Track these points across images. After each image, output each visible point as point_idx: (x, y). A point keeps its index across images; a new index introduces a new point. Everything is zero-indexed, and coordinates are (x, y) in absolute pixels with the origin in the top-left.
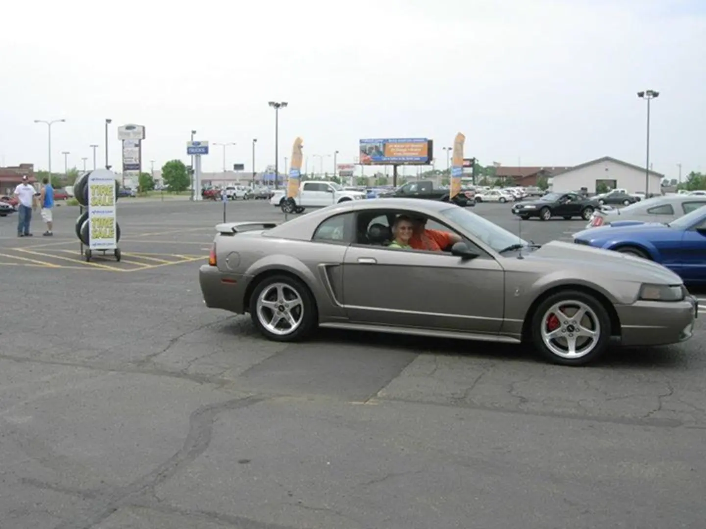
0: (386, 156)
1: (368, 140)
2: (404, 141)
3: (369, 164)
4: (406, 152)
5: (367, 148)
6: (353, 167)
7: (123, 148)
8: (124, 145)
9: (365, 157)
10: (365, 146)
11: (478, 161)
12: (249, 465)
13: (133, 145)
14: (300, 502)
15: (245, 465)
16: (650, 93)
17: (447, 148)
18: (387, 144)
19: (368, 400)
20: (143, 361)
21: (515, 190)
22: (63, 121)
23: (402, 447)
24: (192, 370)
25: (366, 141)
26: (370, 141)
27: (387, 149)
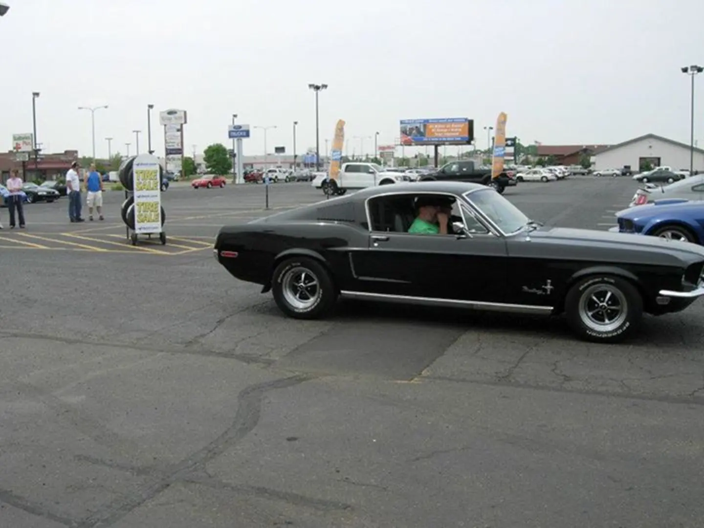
0: (427, 135)
1: (409, 120)
2: (445, 121)
3: (410, 145)
4: (447, 132)
5: (408, 129)
6: (393, 148)
7: (166, 133)
8: (167, 130)
9: (406, 137)
10: (405, 128)
11: (519, 140)
12: (297, 442)
13: (175, 130)
14: (347, 478)
15: (293, 442)
16: (694, 68)
17: (488, 128)
18: (428, 124)
19: (412, 379)
20: (190, 342)
21: (556, 169)
22: (106, 107)
23: (447, 425)
24: (238, 351)
25: (407, 122)
26: (410, 122)
27: (427, 130)
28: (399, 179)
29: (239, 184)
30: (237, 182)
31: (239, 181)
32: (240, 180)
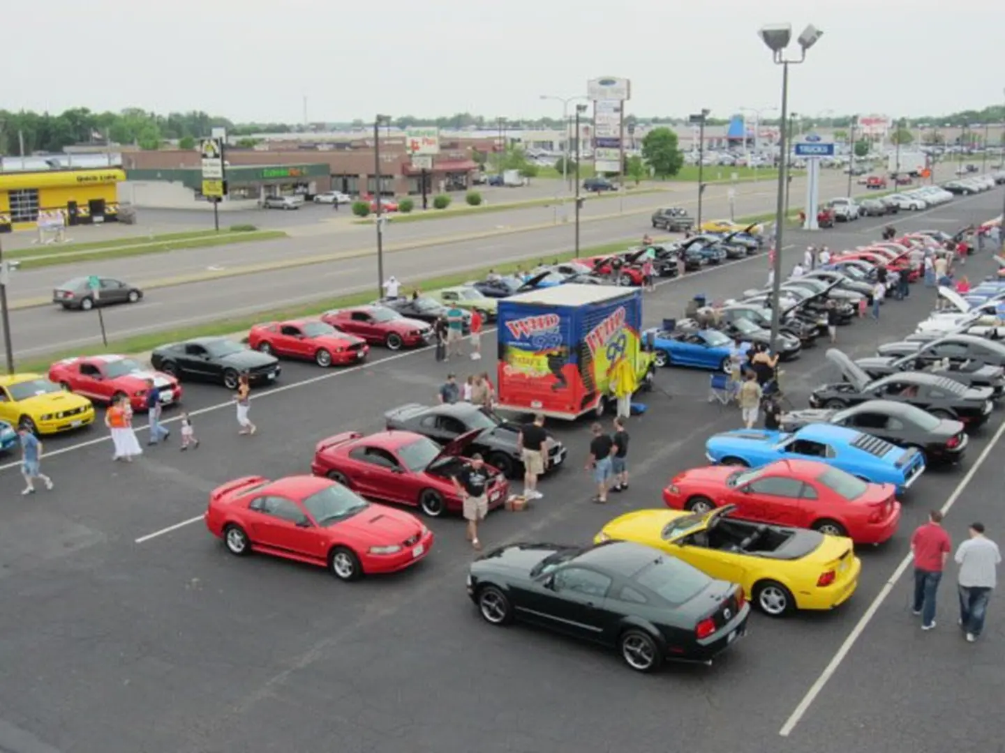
7: (595, 113)
8: (597, 109)
13: (612, 110)
29: (809, 231)
30: (806, 226)
31: (810, 225)
32: (812, 224)
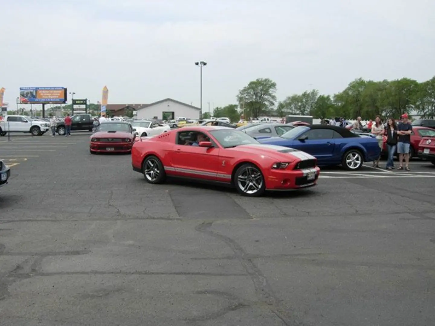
0: (37, 97)
1: (26, 88)
2: (49, 88)
3: (27, 103)
4: (50, 96)
5: (25, 93)
9: (24, 98)
10: (24, 92)
16: (202, 63)
17: (72, 93)
18: (38, 90)
19: (253, 219)
21: (120, 119)
25: (24, 89)
26: (26, 89)
27: (38, 94)
28: (43, 125)
